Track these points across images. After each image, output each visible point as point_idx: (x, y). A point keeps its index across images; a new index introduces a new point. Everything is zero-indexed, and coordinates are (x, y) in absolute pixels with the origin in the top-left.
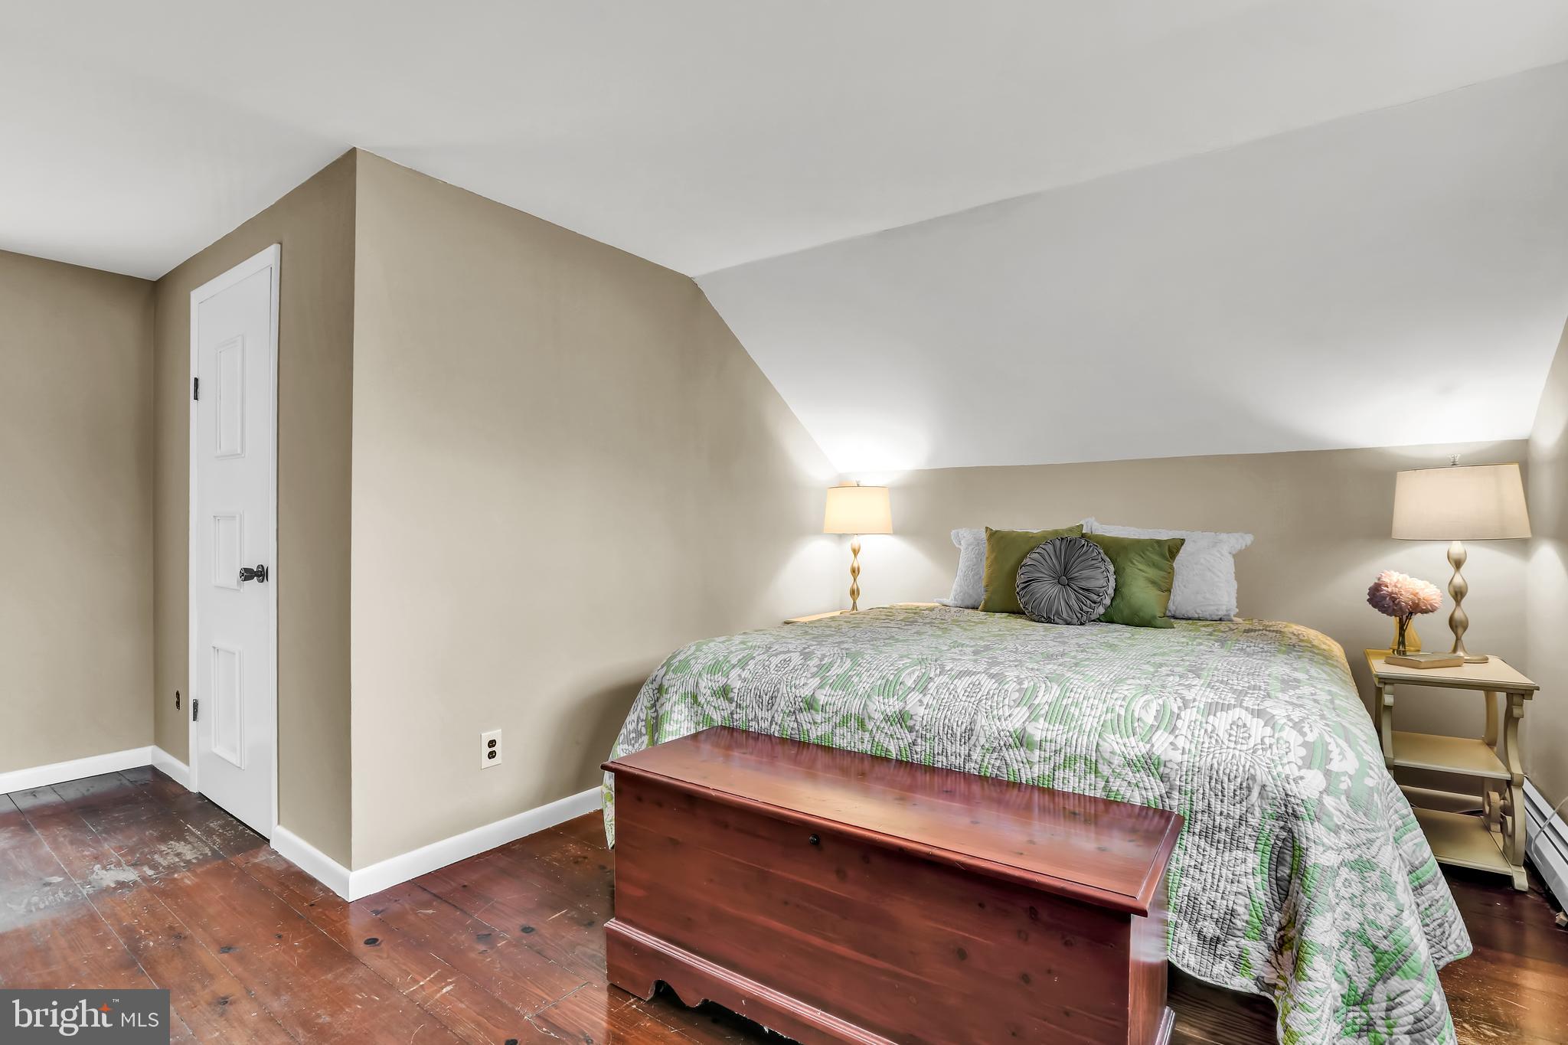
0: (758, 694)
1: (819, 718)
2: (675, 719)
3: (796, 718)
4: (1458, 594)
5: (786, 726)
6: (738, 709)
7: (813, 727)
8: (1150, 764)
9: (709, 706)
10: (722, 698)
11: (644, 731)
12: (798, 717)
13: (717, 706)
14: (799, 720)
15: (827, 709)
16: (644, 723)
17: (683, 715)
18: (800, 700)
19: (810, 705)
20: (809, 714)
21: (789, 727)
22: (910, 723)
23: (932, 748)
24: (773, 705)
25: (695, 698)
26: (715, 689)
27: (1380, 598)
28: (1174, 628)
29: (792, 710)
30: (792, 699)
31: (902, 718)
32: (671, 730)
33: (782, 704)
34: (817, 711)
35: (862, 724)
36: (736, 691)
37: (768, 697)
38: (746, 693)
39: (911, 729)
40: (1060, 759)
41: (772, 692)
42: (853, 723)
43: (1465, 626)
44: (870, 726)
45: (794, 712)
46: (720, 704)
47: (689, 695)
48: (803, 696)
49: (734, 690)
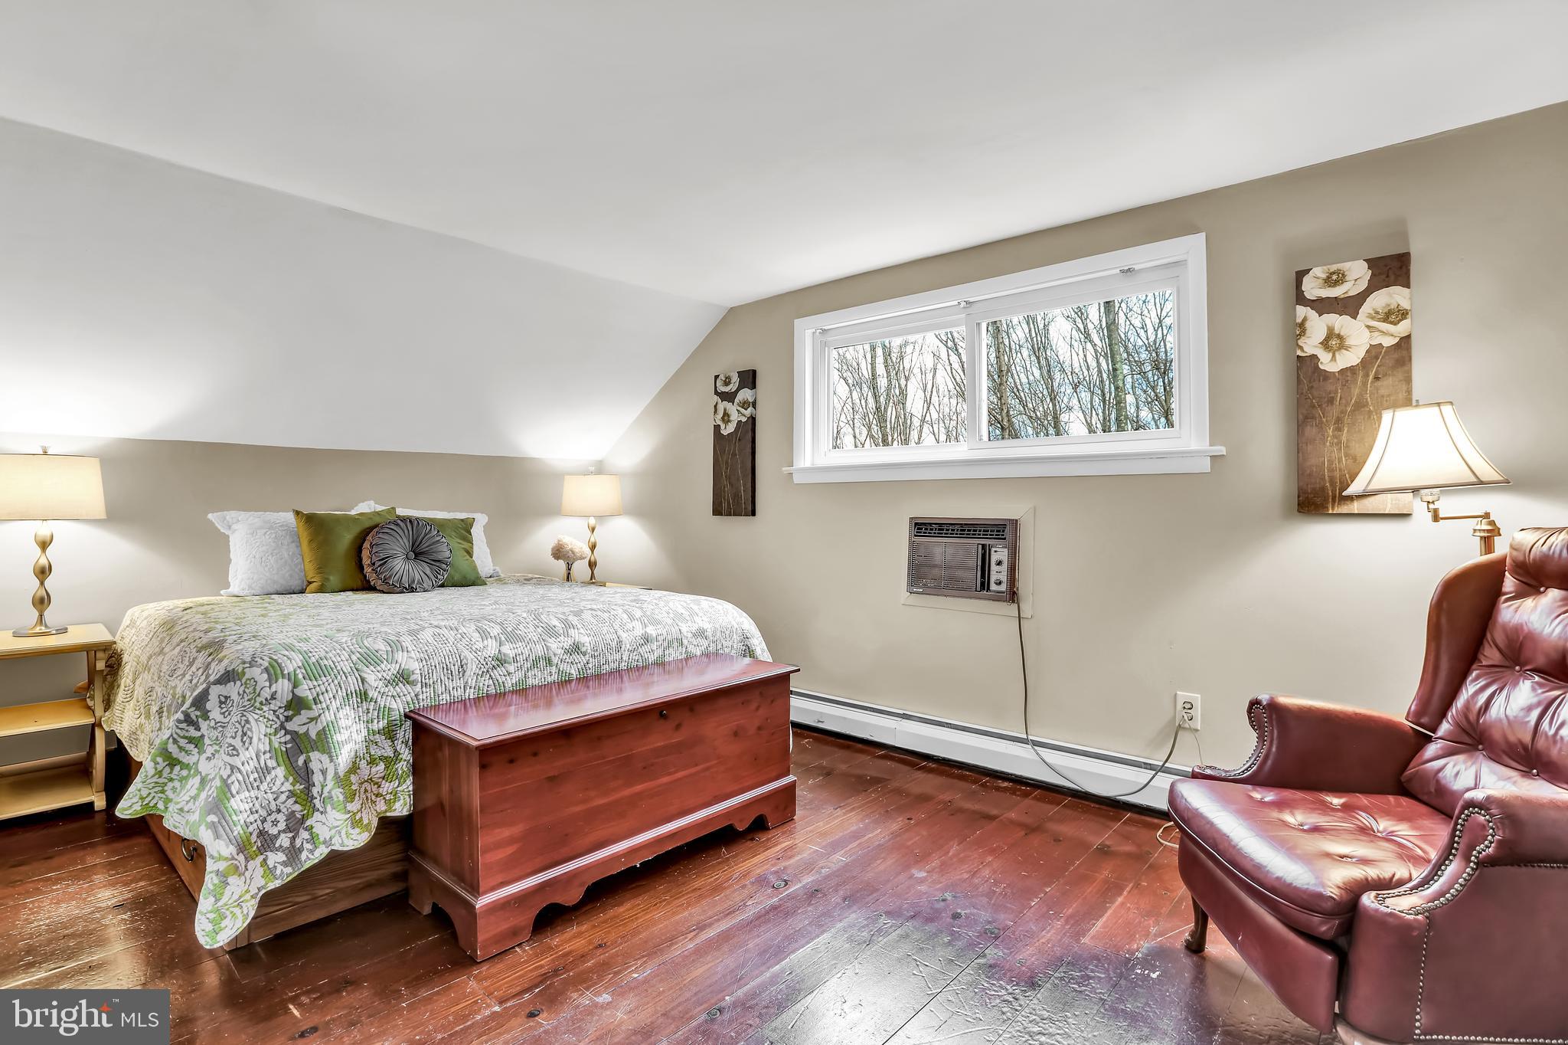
0: (445, 667)
1: (511, 668)
2: (344, 726)
3: (490, 676)
4: (593, 547)
5: (481, 685)
6: (424, 689)
7: (508, 678)
8: (701, 633)
9: (384, 697)
10: (401, 685)
11: (271, 763)
12: (492, 674)
13: (395, 694)
14: (494, 677)
15: (518, 659)
16: (268, 755)
17: (350, 718)
18: (490, 659)
19: (501, 661)
20: (503, 668)
21: (486, 685)
22: (584, 649)
23: (599, 662)
24: (465, 672)
25: (364, 696)
26: (388, 678)
27: (559, 553)
28: (486, 584)
29: (485, 670)
30: (481, 661)
31: (576, 648)
32: (343, 739)
33: (472, 668)
34: (510, 663)
35: (549, 662)
36: (418, 672)
37: (456, 666)
38: (430, 671)
39: (584, 654)
40: (666, 644)
41: (459, 661)
42: (542, 663)
43: (595, 564)
44: (555, 660)
45: (488, 671)
46: (399, 690)
47: (354, 695)
48: (492, 656)
49: (416, 672)
